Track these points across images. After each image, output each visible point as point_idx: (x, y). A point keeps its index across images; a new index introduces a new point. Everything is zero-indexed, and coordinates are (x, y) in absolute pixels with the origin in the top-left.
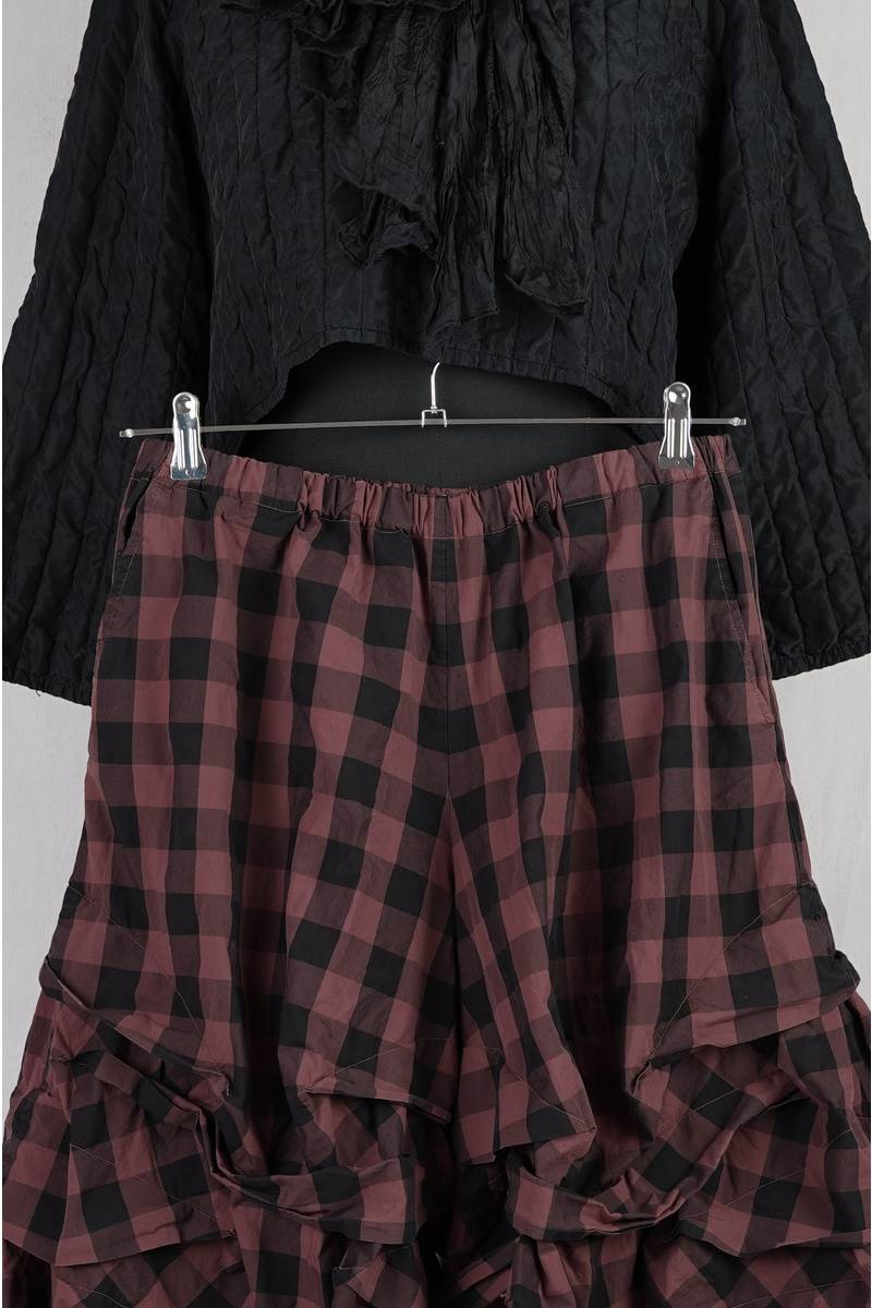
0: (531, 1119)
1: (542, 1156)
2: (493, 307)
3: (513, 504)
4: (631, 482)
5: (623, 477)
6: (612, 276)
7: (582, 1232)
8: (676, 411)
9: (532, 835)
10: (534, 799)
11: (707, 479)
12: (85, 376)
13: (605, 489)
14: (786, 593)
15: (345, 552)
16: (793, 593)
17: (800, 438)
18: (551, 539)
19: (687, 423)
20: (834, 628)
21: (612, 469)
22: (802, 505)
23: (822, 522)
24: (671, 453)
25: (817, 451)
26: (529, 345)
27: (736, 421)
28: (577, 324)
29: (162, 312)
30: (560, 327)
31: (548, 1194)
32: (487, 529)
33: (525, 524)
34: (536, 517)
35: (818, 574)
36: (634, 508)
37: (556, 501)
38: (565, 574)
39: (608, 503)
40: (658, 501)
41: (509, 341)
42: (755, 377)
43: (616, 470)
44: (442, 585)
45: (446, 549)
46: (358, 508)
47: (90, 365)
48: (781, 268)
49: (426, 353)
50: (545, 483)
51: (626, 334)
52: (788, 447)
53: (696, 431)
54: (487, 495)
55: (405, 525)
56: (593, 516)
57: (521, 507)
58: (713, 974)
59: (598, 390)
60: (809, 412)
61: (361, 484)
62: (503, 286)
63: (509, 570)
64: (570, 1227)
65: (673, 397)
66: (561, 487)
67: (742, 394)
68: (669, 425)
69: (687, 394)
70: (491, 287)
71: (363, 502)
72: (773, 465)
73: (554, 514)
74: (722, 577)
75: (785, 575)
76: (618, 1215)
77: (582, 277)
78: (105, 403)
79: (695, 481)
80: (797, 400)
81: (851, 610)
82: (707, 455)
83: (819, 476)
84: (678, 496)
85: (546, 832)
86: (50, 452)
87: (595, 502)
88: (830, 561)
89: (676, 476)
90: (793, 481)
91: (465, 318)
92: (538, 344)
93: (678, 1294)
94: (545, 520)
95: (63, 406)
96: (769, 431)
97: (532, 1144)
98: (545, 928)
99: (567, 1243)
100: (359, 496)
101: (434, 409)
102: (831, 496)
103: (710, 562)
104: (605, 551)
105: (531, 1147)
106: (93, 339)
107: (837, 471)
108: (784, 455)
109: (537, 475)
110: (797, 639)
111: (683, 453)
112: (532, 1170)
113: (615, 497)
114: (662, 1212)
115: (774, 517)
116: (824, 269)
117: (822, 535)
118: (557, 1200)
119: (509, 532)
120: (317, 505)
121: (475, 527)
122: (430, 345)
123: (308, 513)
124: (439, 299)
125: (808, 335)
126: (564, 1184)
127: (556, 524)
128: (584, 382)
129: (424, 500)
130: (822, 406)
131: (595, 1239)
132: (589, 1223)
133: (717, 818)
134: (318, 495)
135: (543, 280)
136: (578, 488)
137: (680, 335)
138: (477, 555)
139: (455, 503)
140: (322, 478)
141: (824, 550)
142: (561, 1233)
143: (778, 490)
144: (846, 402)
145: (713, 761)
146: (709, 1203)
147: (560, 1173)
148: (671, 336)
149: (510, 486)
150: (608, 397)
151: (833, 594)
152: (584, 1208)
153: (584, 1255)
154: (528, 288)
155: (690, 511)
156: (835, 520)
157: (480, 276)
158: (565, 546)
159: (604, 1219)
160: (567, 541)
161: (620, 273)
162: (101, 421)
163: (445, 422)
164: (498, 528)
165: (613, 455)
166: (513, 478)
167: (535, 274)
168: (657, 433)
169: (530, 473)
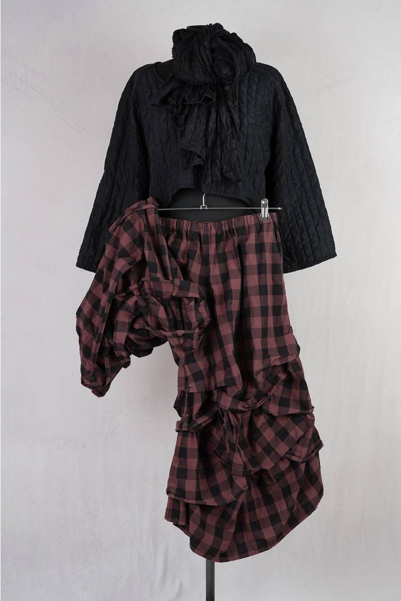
0: (225, 380)
1: (229, 389)
2: (220, 179)
3: (223, 227)
4: (253, 223)
5: (251, 222)
6: (249, 172)
7: (238, 410)
8: (265, 206)
9: (229, 310)
10: (230, 301)
11: (272, 223)
12: (117, 197)
13: (246, 224)
14: (293, 251)
15: (182, 239)
16: (295, 251)
17: (296, 212)
18: (232, 236)
19: (267, 209)
20: (305, 260)
21: (248, 220)
22: (297, 229)
23: (302, 233)
24: (263, 216)
25: (300, 215)
26: (228, 189)
27: (279, 208)
28: (240, 184)
29: (137, 181)
30: (236, 184)
31: (230, 399)
32: (217, 232)
33: (226, 232)
34: (229, 230)
35: (301, 246)
36: (253, 229)
37: (234, 227)
38: (236, 245)
39: (247, 228)
40: (260, 228)
41: (223, 188)
42: (285, 196)
43: (250, 220)
44: (205, 245)
45: (206, 236)
46: (185, 227)
47: (118, 195)
48: (291, 169)
49: (203, 191)
50: (232, 222)
51: (252, 186)
52: (293, 214)
53: (270, 211)
54: (217, 224)
55: (196, 231)
56: (243, 231)
57: (225, 228)
58: (273, 347)
59: (245, 200)
60: (299, 205)
61: (185, 221)
62: (222, 174)
63: (222, 243)
64: (235, 408)
65: (264, 202)
66: (235, 223)
67: (281, 201)
68: (263, 209)
69: (267, 202)
70: (219, 174)
71: (186, 225)
72: (290, 219)
73: (233, 230)
74: (276, 247)
75: (293, 246)
76: (247, 406)
77: (241, 172)
78: (122, 204)
79: (269, 223)
80: (295, 202)
81: (309, 255)
82: (272, 217)
83: (301, 221)
84: (265, 227)
85: (233, 309)
86: (108, 216)
87: (244, 227)
88: (304, 243)
89: (264, 222)
90: (295, 223)
91: (212, 181)
92: (230, 189)
93: (261, 426)
94: (231, 232)
95: (111, 204)
96: (289, 210)
97: (226, 386)
98: (232, 333)
99: (235, 412)
100: (185, 224)
101: (204, 205)
102: (304, 226)
103: (273, 244)
104: (246, 240)
105: (226, 387)
106: (119, 188)
107: (306, 220)
108: (293, 215)
109: (230, 220)
110: (295, 262)
111: (266, 216)
112: (226, 393)
113: (249, 227)
114: (258, 405)
115: (290, 232)
116: (302, 170)
117: (302, 236)
118: (232, 400)
119: (222, 233)
120: (175, 227)
121: (214, 231)
122: (204, 188)
123: (173, 229)
124: (206, 177)
125: (298, 186)
126: (234, 397)
127: (234, 233)
128: (242, 198)
129: (201, 224)
130: (302, 204)
131: (242, 412)
132: (240, 407)
133: (274, 308)
134: (175, 225)
135: (231, 173)
136: (240, 224)
137: (266, 186)
138: (214, 239)
139: (209, 225)
140: (175, 220)
141: (302, 240)
142: (233, 409)
143: (291, 225)
144: (308, 203)
145: (273, 294)
146: (269, 403)
147: (233, 394)
148: (264, 187)
149: (223, 222)
150: (247, 202)
151: (304, 250)
152: (239, 404)
153: (239, 416)
154: (228, 175)
155: (268, 231)
156: (305, 232)
157: (217, 171)
158: (236, 238)
159: (244, 407)
160: (236, 237)
161: (251, 171)
162: (121, 208)
163: (207, 208)
164: (219, 232)
165: (249, 216)
166: (224, 220)
167: (229, 172)
168: (260, 211)
169: (228, 219)
